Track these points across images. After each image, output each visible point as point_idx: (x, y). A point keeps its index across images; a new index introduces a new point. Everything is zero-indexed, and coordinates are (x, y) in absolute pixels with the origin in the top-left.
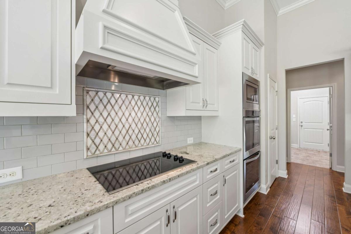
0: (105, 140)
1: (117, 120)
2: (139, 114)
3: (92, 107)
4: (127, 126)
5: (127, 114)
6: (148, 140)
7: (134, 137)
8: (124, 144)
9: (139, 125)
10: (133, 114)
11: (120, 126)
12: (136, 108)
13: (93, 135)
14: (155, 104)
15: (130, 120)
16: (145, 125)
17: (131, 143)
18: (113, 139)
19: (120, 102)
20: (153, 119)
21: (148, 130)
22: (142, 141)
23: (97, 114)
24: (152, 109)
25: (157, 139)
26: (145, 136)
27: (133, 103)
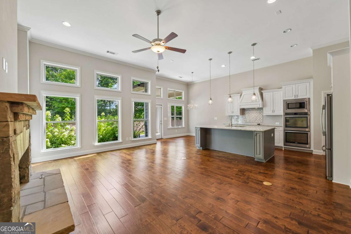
0: (248, 120)
1: (250, 116)
2: (256, 115)
3: (246, 114)
4: (253, 117)
5: (253, 115)
6: (258, 121)
8: (252, 121)
9: (256, 117)
11: (251, 117)
12: (255, 113)
13: (246, 119)
14: (261, 112)
15: (253, 116)
16: (257, 117)
17: (253, 121)
18: (250, 120)
19: (251, 112)
20: (260, 116)
21: (258, 118)
22: (257, 121)
24: (260, 113)
25: (262, 121)
26: (257, 120)
27: (254, 112)
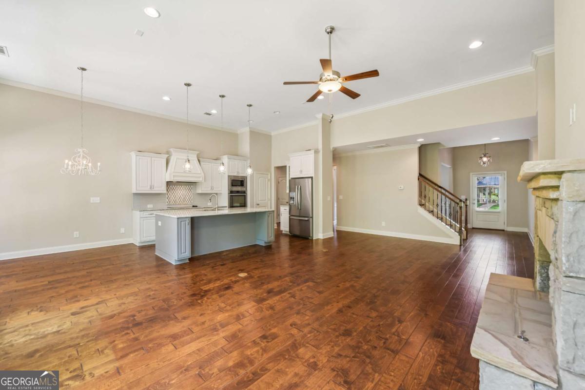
0: (172, 200)
1: (176, 194)
2: (184, 192)
3: (168, 190)
4: (179, 196)
5: (179, 192)
7: (182, 200)
9: (184, 196)
10: (182, 192)
11: (177, 196)
12: (183, 190)
13: (169, 198)
14: (190, 188)
15: (181, 194)
16: (186, 196)
17: (181, 202)
18: (175, 200)
19: (177, 188)
20: (189, 194)
21: (187, 198)
22: (185, 202)
23: (170, 192)
24: (189, 190)
25: (192, 202)
26: (186, 200)
27: (181, 188)
